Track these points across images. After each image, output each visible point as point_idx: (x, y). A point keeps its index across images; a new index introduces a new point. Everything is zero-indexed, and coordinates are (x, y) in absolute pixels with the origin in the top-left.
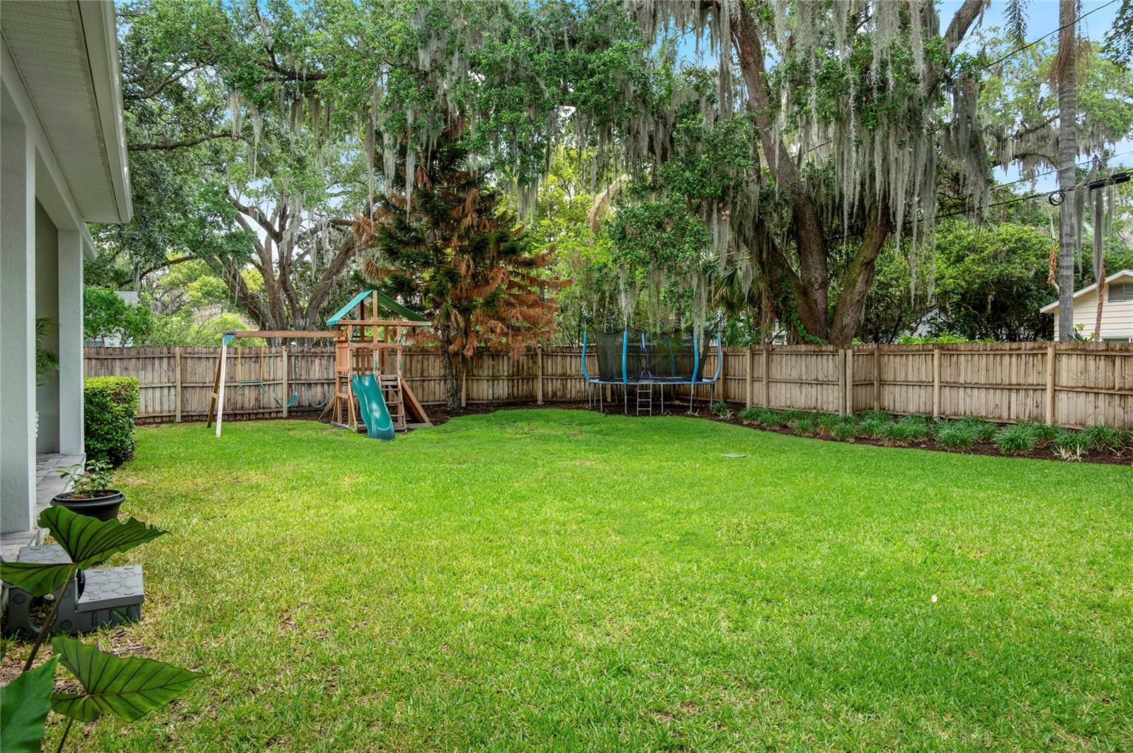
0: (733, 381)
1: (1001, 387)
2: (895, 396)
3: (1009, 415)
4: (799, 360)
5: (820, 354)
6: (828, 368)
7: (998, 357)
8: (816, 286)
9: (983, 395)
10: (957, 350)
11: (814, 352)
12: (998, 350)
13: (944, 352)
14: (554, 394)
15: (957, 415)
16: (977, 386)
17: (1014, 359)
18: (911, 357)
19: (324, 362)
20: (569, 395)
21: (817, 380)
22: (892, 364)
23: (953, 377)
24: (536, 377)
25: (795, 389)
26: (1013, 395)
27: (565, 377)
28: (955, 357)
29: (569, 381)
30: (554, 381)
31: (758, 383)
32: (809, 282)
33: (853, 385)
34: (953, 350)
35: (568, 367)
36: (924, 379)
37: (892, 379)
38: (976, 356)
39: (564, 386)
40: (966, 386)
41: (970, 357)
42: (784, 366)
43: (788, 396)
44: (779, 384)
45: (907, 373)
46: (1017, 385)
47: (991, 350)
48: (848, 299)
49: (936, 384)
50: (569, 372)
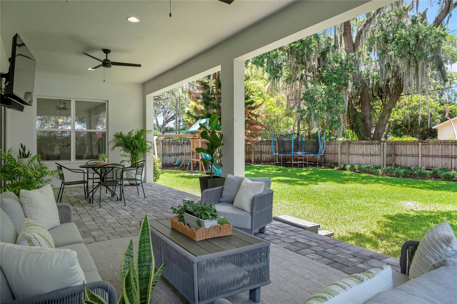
0: (327, 154)
1: (448, 157)
2: (401, 160)
3: (451, 167)
4: (362, 146)
5: (372, 144)
6: (376, 149)
7: (447, 146)
8: (368, 118)
9: (440, 160)
10: (428, 143)
11: (369, 143)
12: (446, 143)
13: (423, 144)
14: (258, 159)
15: (429, 167)
16: (437, 156)
17: (453, 146)
18: (408, 145)
19: (175, 146)
20: (263, 160)
21: (371, 154)
22: (400, 148)
23: (427, 153)
24: (251, 152)
25: (361, 158)
26: (453, 160)
27: (261, 152)
28: (428, 145)
29: (263, 154)
30: (258, 154)
31: (343, 155)
32: (365, 116)
33: (387, 156)
34: (427, 143)
35: (263, 148)
36: (414, 154)
37: (400, 153)
38: (437, 145)
39: (261, 156)
40: (432, 156)
41: (434, 145)
42: (355, 149)
43: (358, 160)
44: (353, 156)
45: (406, 151)
46: (455, 156)
47: (443, 143)
48: (381, 123)
49: (420, 155)
50: (263, 151)
